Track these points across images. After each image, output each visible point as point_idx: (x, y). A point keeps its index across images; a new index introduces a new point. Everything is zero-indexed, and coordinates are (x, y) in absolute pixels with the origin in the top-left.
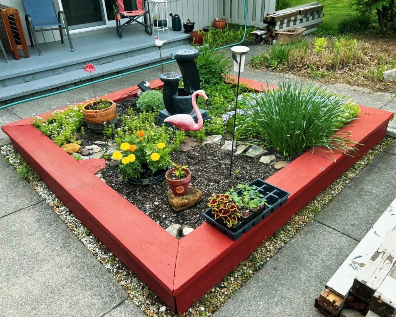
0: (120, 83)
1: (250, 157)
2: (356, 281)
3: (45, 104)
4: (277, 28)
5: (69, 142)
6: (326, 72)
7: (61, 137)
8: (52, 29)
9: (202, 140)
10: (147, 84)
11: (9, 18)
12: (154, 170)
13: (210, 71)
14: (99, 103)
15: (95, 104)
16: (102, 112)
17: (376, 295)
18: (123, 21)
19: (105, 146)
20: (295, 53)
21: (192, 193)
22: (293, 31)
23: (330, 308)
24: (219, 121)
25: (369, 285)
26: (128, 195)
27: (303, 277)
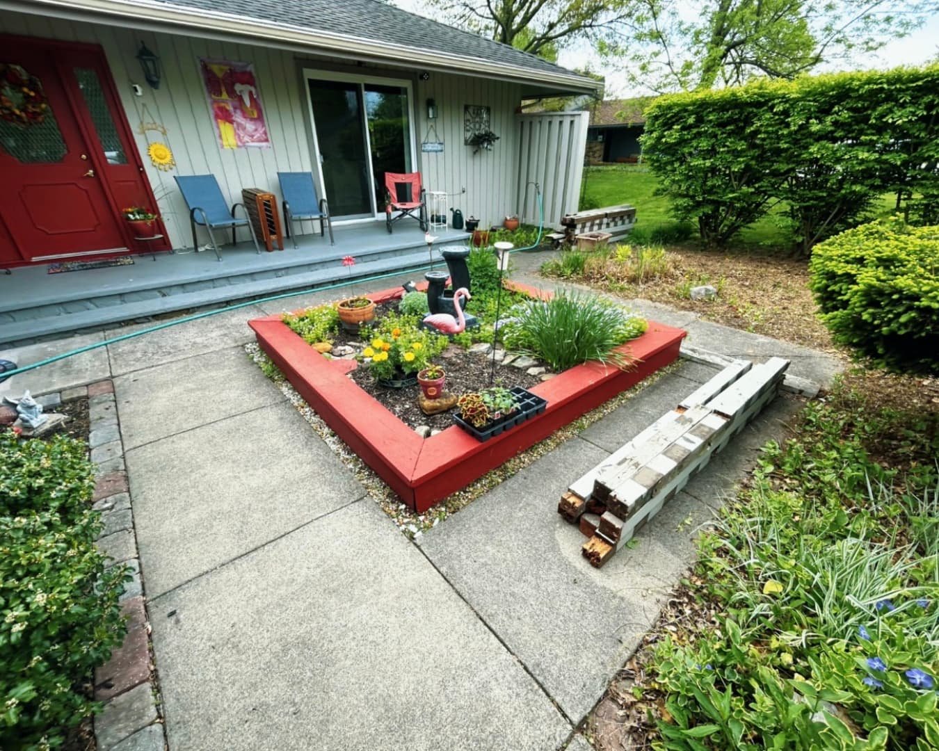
0: (386, 284)
1: (518, 368)
2: (597, 482)
3: (298, 302)
4: (577, 231)
5: (320, 341)
6: (626, 286)
7: (312, 335)
8: (312, 219)
9: (467, 347)
10: (412, 284)
11: (265, 204)
12: (407, 371)
13: (486, 275)
14: (357, 301)
15: (352, 302)
16: (358, 310)
17: (612, 494)
18: (394, 215)
19: (359, 347)
20: (593, 261)
21: (446, 396)
22: (597, 237)
23: (570, 511)
24: (488, 328)
25: (608, 485)
26: (378, 397)
27: (553, 487)
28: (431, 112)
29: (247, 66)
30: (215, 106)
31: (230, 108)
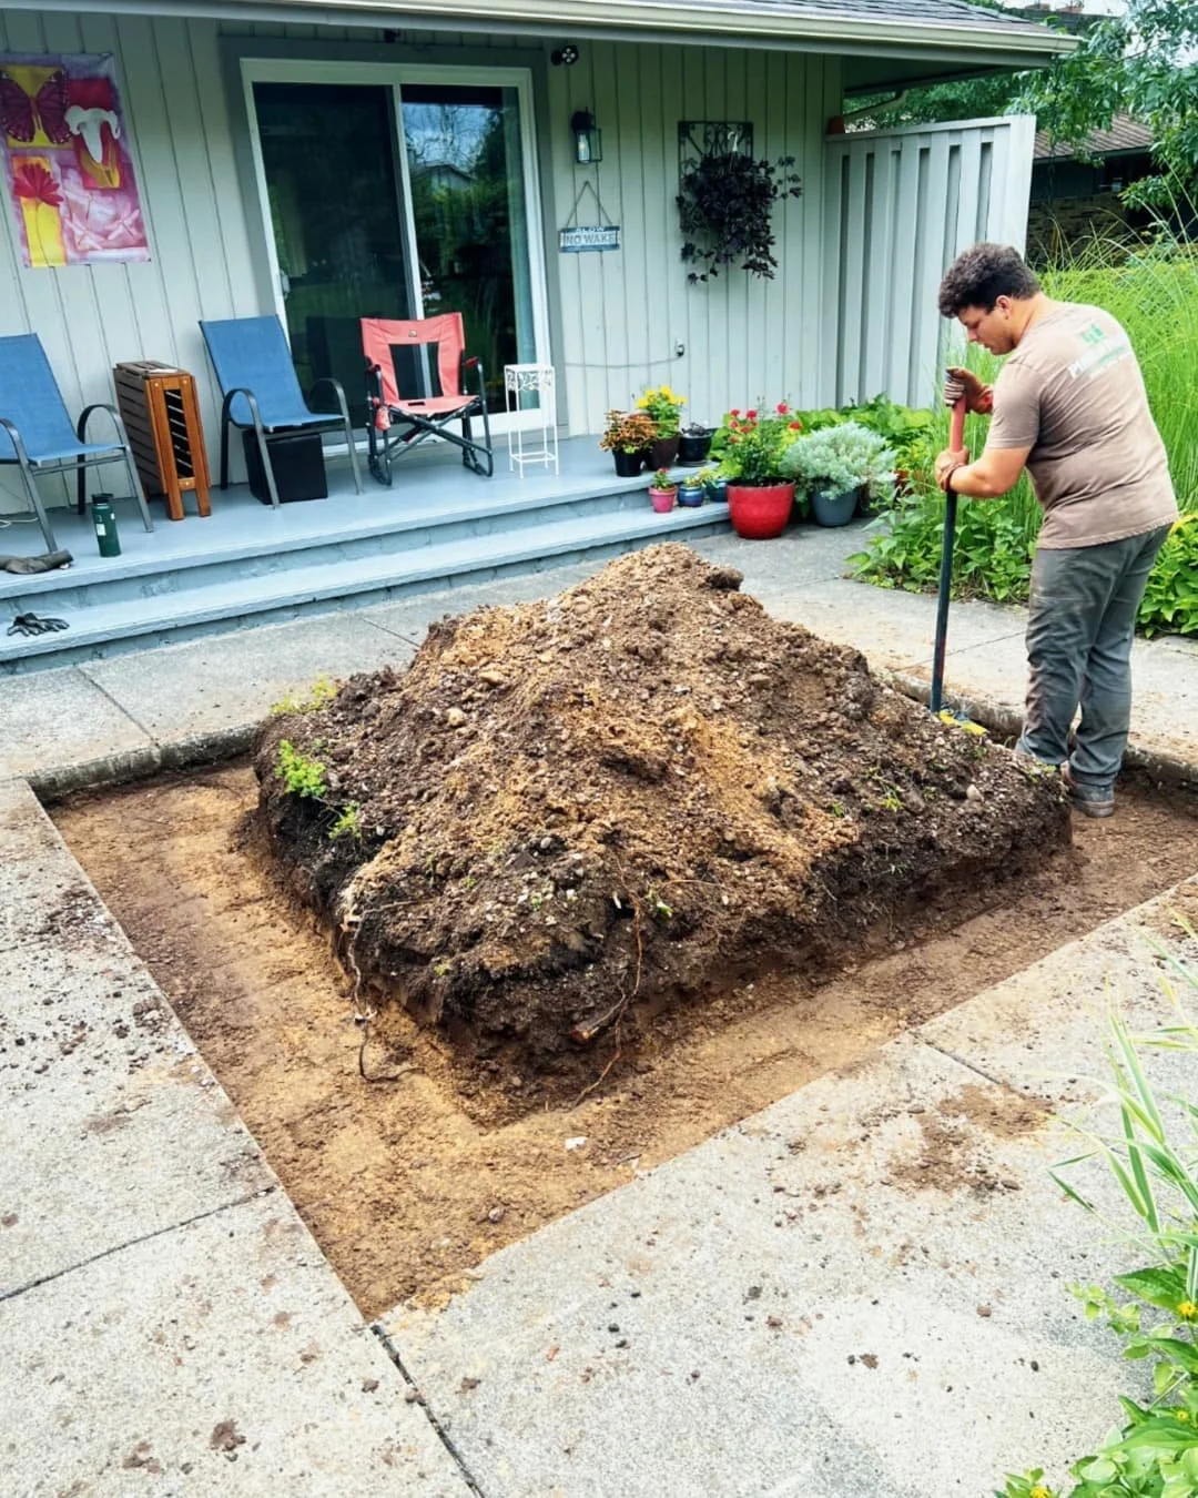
11: (168, 399)
28: (583, 146)
29: (99, 64)
30: (16, 165)
31: (51, 166)
